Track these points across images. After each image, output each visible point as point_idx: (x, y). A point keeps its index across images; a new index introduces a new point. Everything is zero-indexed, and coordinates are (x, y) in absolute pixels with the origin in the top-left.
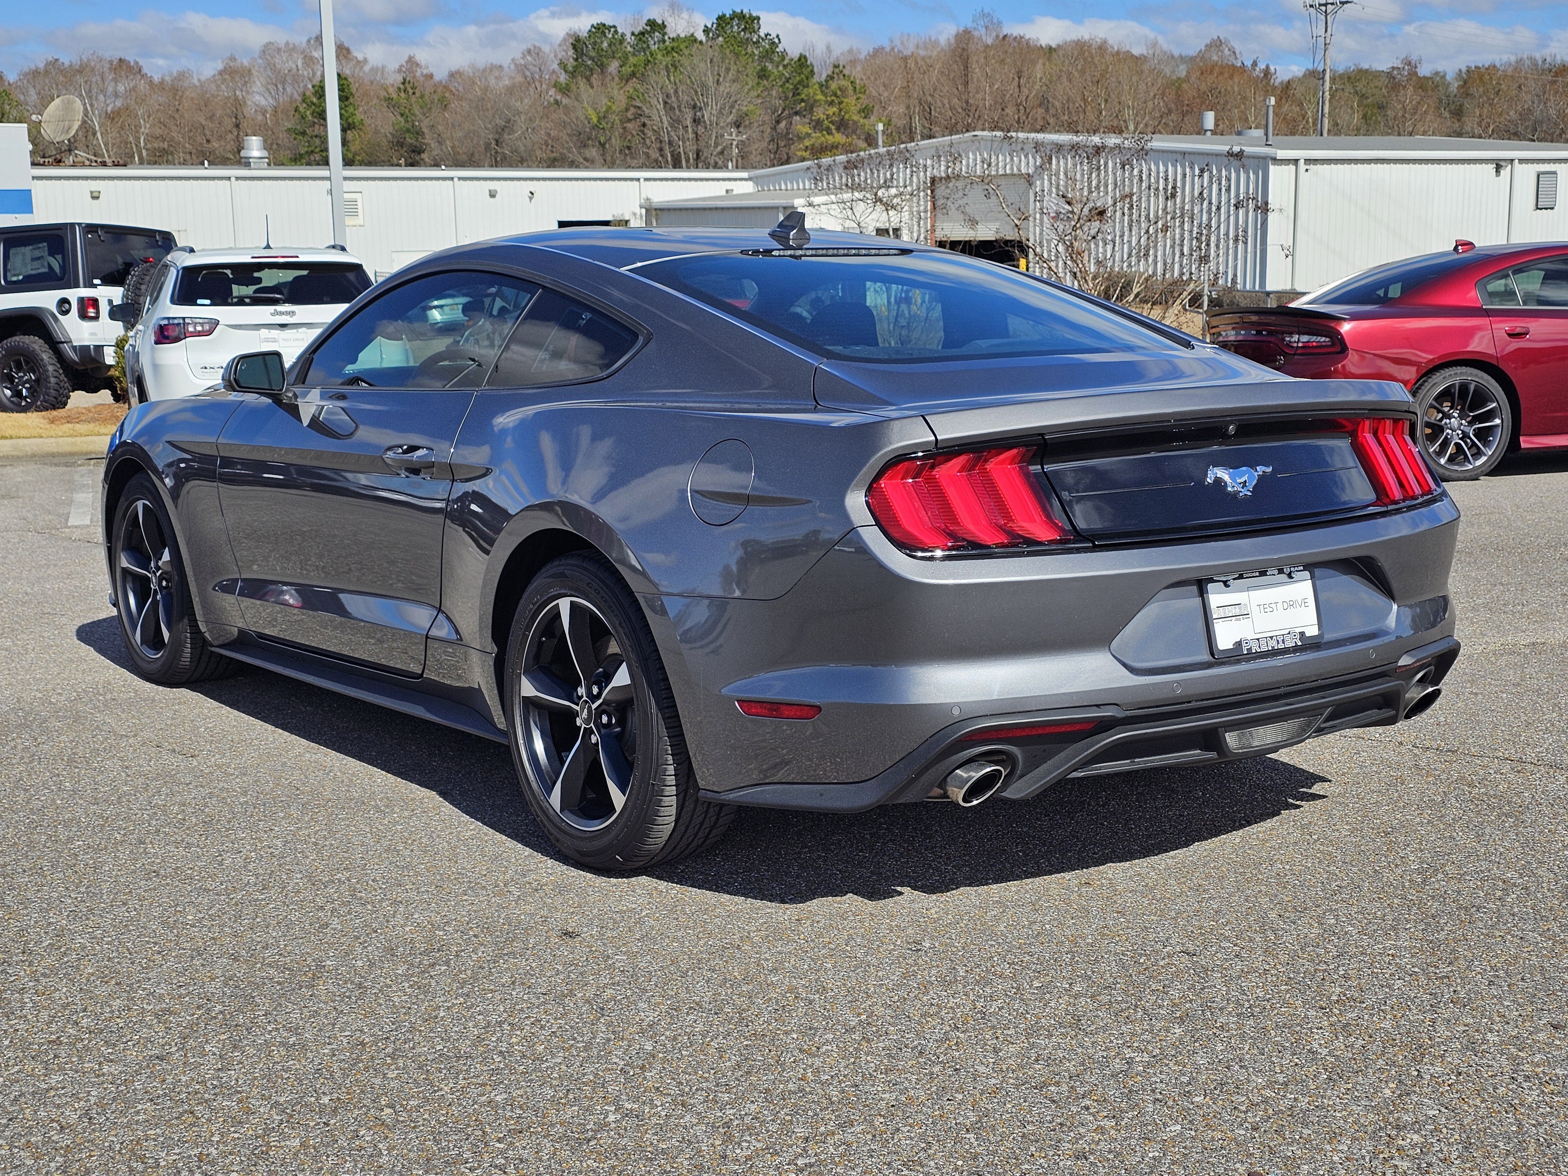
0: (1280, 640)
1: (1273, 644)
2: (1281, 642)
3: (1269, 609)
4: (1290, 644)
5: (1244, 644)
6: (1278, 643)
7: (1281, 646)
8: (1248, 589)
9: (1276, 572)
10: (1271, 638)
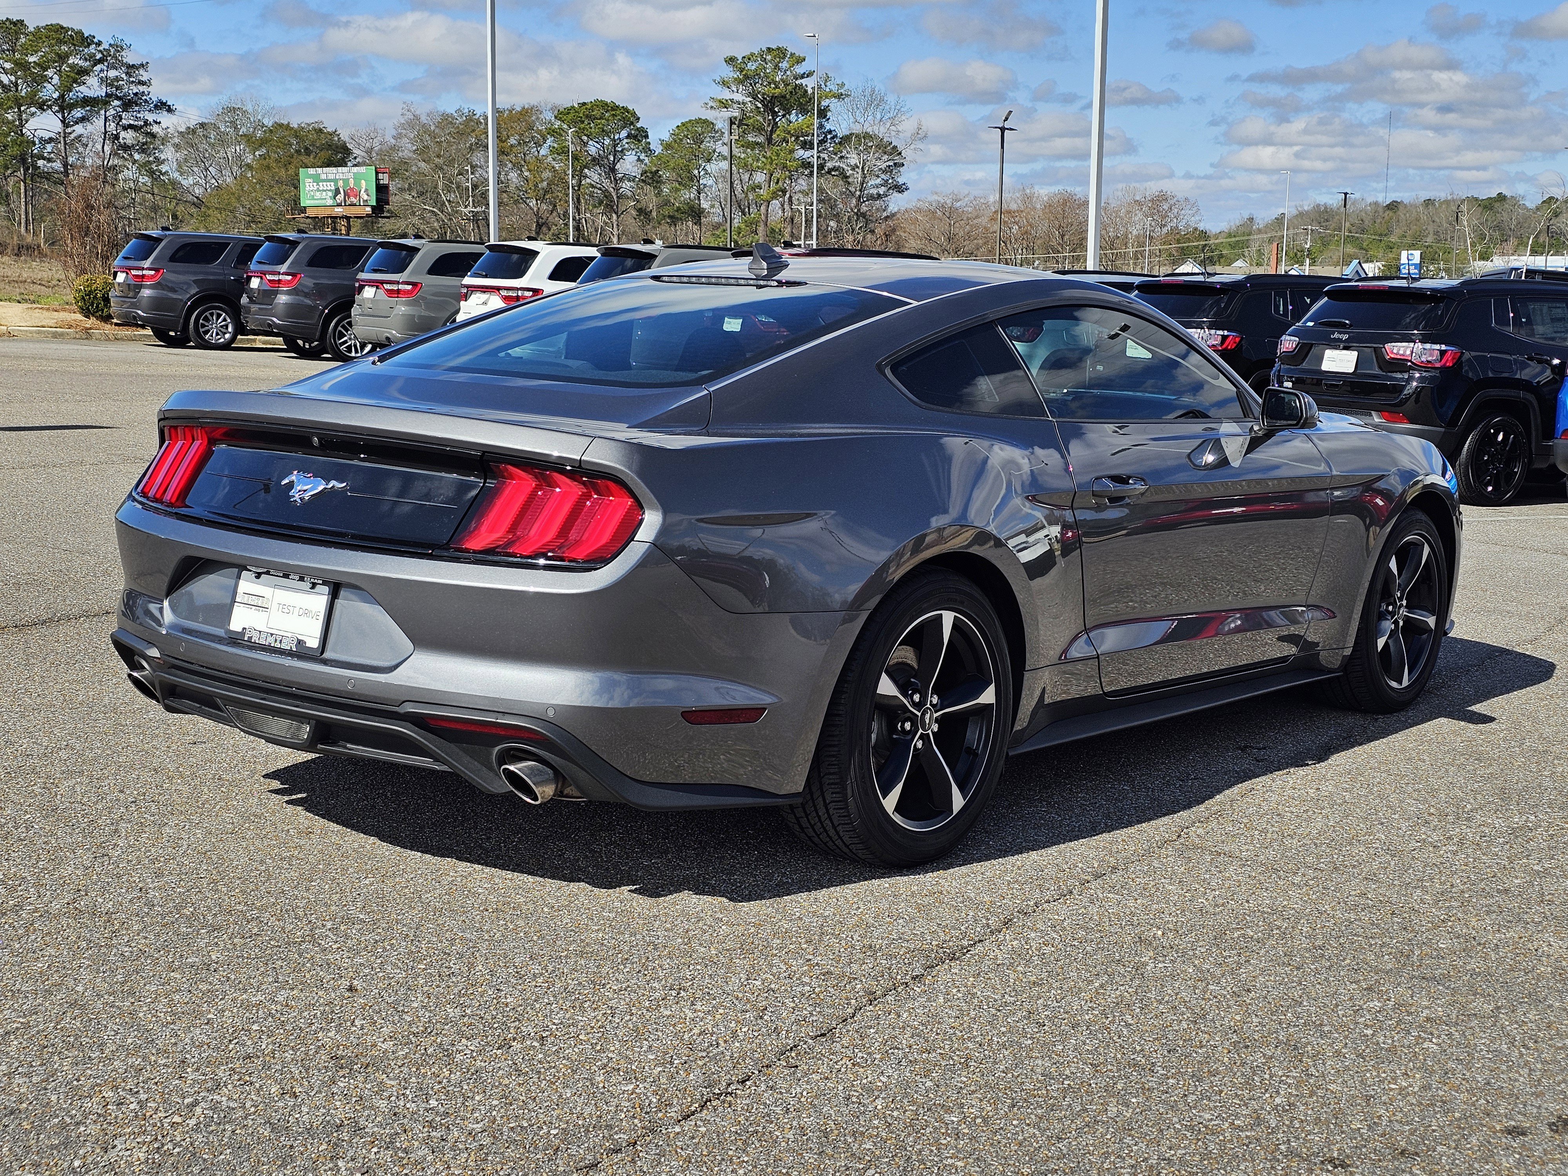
0: (278, 640)
1: (271, 641)
2: (278, 641)
3: (286, 610)
4: (285, 646)
5: (247, 632)
6: (276, 641)
7: (278, 645)
8: (276, 586)
9: (297, 578)
10: (272, 635)
